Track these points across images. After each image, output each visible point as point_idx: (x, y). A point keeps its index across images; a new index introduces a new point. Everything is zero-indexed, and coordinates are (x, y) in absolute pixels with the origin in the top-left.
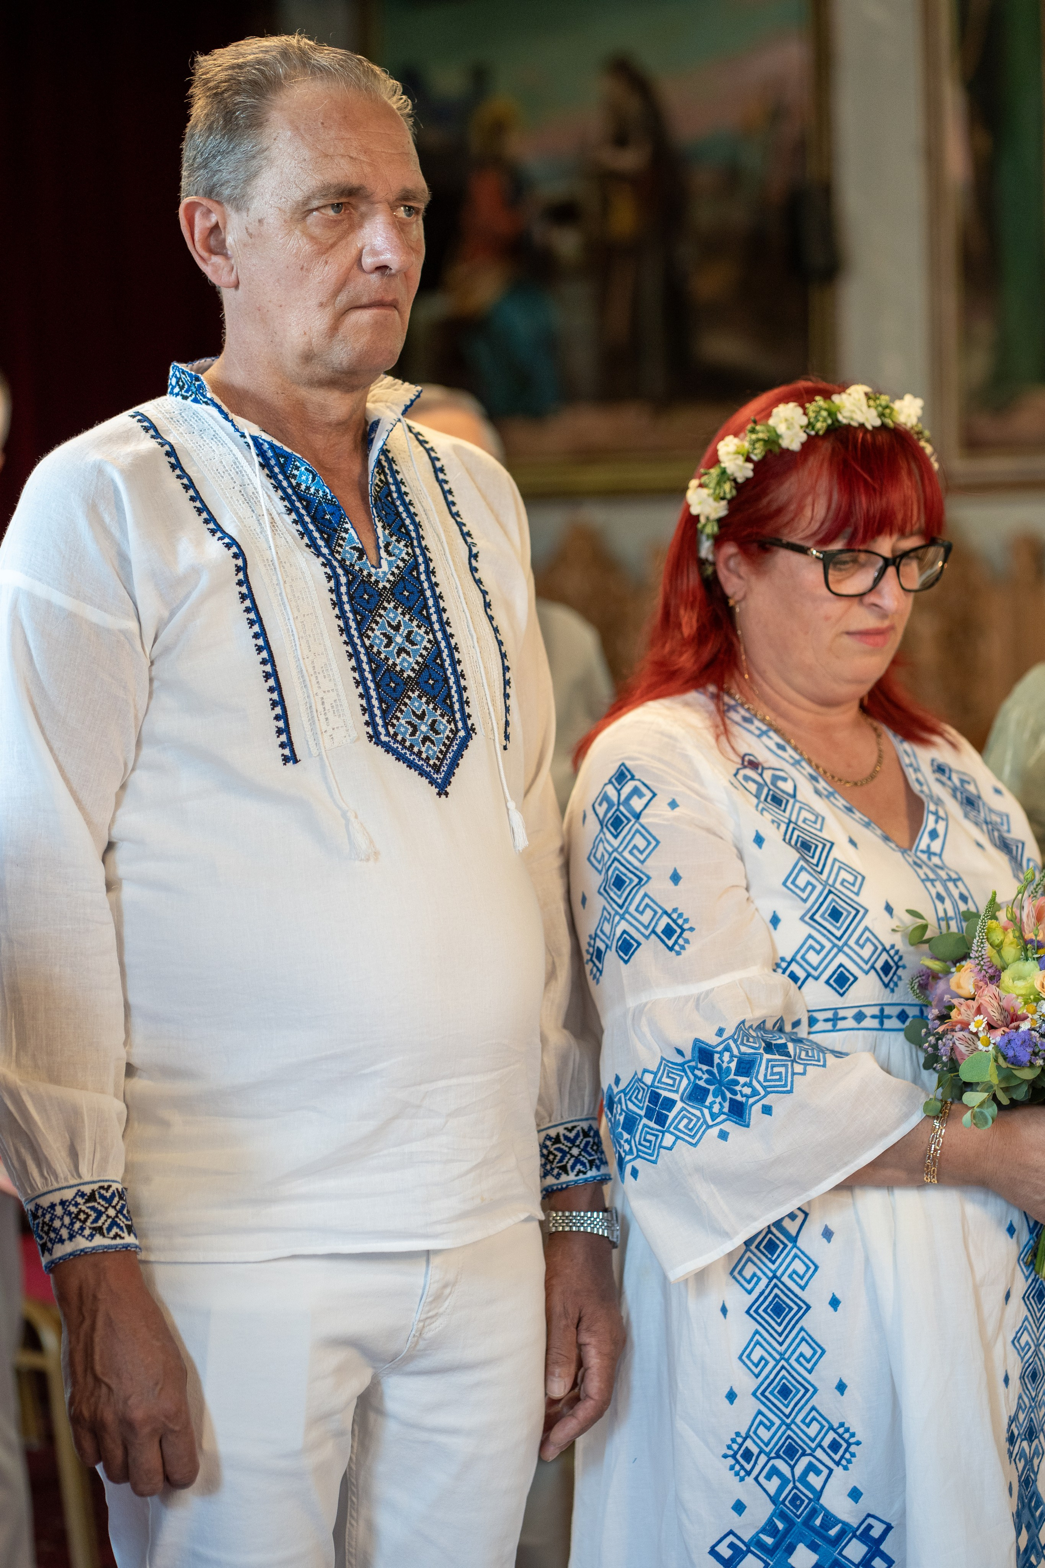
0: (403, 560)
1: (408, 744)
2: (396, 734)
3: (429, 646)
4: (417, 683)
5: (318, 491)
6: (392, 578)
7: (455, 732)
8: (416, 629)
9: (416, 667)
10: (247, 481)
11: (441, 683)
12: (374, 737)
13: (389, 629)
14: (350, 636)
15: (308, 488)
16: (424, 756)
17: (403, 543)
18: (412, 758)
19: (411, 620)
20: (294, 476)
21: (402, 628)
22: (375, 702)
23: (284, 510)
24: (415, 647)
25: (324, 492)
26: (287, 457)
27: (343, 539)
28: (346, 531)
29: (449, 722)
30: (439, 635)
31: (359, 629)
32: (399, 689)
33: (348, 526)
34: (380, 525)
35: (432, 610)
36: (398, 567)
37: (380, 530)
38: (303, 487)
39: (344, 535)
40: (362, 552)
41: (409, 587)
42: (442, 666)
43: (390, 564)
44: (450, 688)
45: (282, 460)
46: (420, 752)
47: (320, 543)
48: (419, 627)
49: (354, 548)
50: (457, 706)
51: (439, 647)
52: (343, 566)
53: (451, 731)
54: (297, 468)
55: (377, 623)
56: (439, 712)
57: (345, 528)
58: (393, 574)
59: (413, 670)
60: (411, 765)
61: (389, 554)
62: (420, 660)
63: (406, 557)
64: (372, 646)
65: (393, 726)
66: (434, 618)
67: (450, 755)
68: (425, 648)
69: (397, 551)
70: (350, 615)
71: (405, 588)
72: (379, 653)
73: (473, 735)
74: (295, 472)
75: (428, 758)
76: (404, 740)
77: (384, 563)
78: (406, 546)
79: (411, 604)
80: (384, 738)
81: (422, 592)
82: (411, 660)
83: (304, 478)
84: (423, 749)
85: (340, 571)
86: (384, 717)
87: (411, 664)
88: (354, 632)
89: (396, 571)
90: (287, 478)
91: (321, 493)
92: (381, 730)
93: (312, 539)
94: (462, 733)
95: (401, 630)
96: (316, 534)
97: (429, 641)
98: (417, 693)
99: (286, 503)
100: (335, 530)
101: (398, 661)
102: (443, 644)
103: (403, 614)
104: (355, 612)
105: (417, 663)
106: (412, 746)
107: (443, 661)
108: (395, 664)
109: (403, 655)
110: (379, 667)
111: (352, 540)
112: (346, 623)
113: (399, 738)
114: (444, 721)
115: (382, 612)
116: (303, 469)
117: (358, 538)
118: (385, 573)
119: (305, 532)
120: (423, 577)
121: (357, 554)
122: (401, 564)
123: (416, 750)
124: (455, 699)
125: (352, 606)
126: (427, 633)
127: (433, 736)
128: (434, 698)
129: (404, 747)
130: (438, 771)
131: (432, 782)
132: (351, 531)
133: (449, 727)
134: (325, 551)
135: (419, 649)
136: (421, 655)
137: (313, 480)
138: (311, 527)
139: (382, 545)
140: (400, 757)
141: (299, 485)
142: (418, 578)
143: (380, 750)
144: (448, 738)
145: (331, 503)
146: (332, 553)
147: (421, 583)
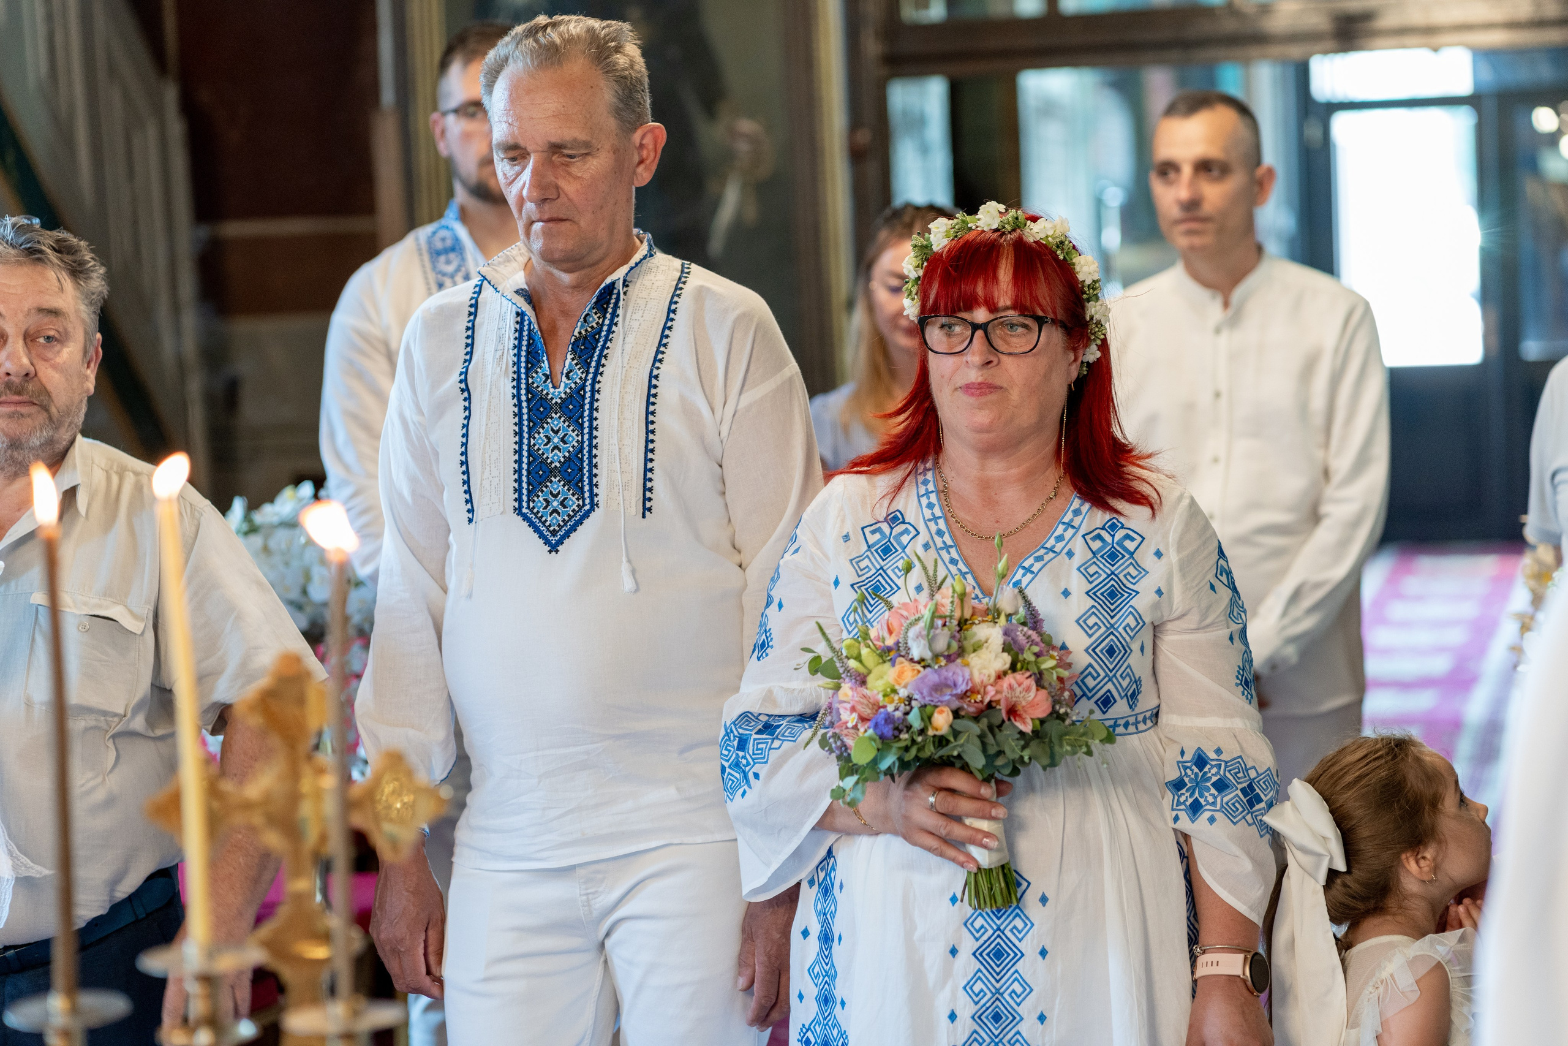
0: (576, 383)
1: (539, 515)
2: (534, 508)
3: (576, 445)
4: (559, 472)
6: (563, 396)
7: (581, 507)
8: (570, 432)
11: (577, 471)
12: (518, 511)
13: (550, 432)
14: (520, 438)
16: (548, 523)
17: (582, 370)
18: (539, 525)
19: (568, 426)
21: (560, 432)
22: (525, 485)
24: (566, 446)
27: (540, 367)
28: (543, 362)
29: (578, 499)
30: (586, 436)
31: (529, 433)
32: (545, 475)
33: (544, 359)
34: (570, 357)
36: (571, 388)
37: (568, 361)
39: (541, 364)
40: (549, 376)
41: (574, 402)
43: (566, 385)
44: (584, 475)
46: (546, 521)
47: (523, 371)
49: (546, 374)
50: (587, 488)
51: (582, 446)
52: (527, 388)
53: (578, 505)
55: (543, 428)
56: (571, 492)
57: (542, 360)
58: (565, 393)
59: (559, 462)
60: (536, 530)
61: (569, 378)
62: (567, 454)
63: (578, 381)
64: (534, 445)
65: (534, 501)
66: (587, 424)
67: (570, 523)
69: (574, 377)
70: (525, 422)
71: (571, 403)
72: (539, 449)
73: (596, 508)
75: (550, 525)
76: (538, 512)
77: (562, 385)
78: (583, 372)
79: (572, 414)
80: (524, 510)
81: (583, 405)
82: (560, 455)
84: (549, 519)
85: (523, 392)
86: (528, 496)
87: (559, 457)
89: (568, 391)
92: (524, 504)
93: (519, 368)
94: (586, 508)
96: (524, 364)
98: (558, 478)
99: (516, 342)
101: (551, 456)
103: (564, 422)
104: (530, 420)
105: (564, 457)
106: (542, 516)
107: (583, 455)
108: (547, 458)
110: (535, 459)
111: (544, 368)
112: (521, 428)
113: (535, 511)
114: (574, 499)
115: (549, 420)
117: (549, 368)
118: (560, 393)
119: (517, 362)
121: (544, 379)
122: (573, 386)
123: (543, 519)
124: (585, 483)
125: (529, 416)
127: (562, 510)
128: (570, 482)
129: (536, 517)
130: (555, 535)
131: (547, 542)
133: (577, 503)
134: (523, 376)
135: (568, 447)
136: (569, 451)
139: (565, 372)
140: (531, 525)
143: (520, 518)
144: (573, 510)
147: (584, 399)
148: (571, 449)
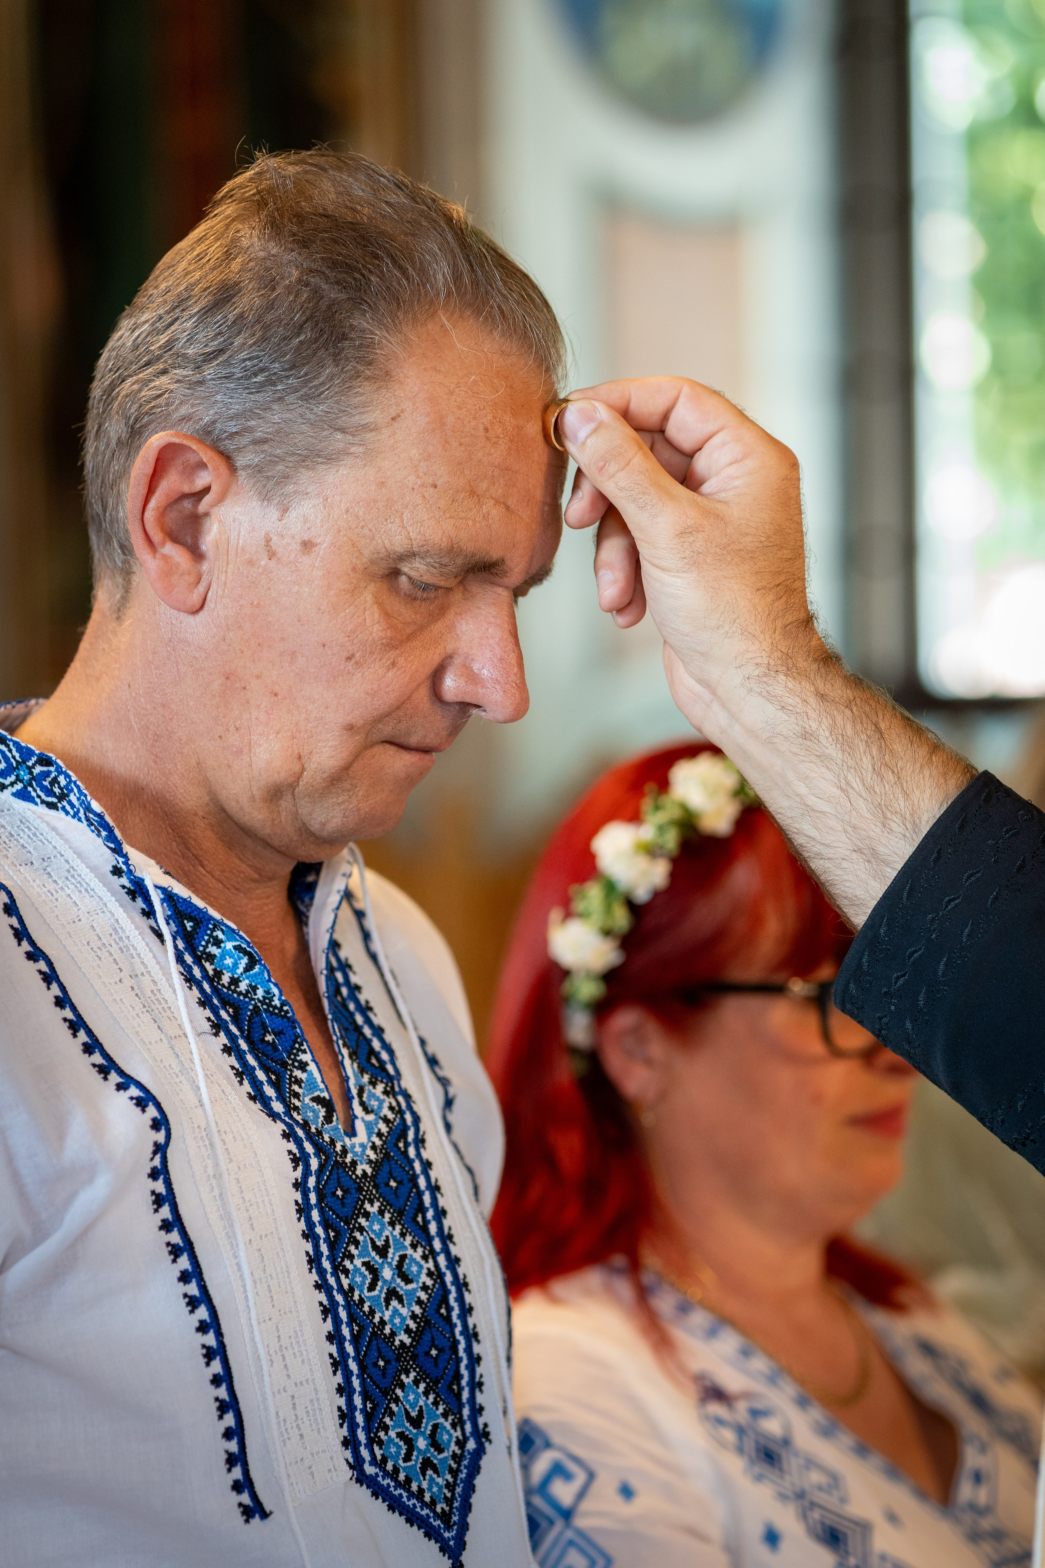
0: (386, 1120)
1: (402, 1477)
2: (384, 1460)
3: (429, 1282)
4: (414, 1357)
5: (254, 989)
6: (373, 1155)
7: (461, 1444)
8: (410, 1251)
9: (413, 1325)
10: (140, 969)
11: (448, 1352)
12: (355, 1469)
13: (373, 1254)
14: (322, 1272)
15: (235, 981)
16: (427, 1498)
17: (380, 1087)
18: (410, 1503)
19: (403, 1235)
20: (211, 958)
21: (391, 1250)
22: (358, 1400)
23: (207, 1026)
24: (410, 1287)
25: (267, 992)
26: (201, 919)
27: (299, 1082)
28: (303, 1066)
29: (454, 1425)
30: (442, 1260)
31: (332, 1258)
32: (390, 1372)
33: (306, 1057)
34: (345, 1052)
35: (430, 1214)
36: (380, 1135)
37: (347, 1062)
38: (226, 979)
39: (298, 1073)
40: (327, 1104)
41: (396, 1171)
42: (448, 1319)
43: (369, 1126)
44: (459, 1360)
45: (189, 925)
46: (421, 1491)
47: (269, 1091)
48: (414, 1246)
49: (317, 1100)
50: (465, 1395)
51: (443, 1284)
52: (310, 1137)
53: (457, 1442)
54: (218, 943)
55: (357, 1243)
56: (441, 1409)
57: (300, 1062)
58: (374, 1147)
59: (408, 1331)
60: (412, 1518)
61: (367, 1110)
62: (417, 1310)
63: (391, 1116)
64: (351, 1289)
65: (381, 1443)
66: (433, 1228)
67: (459, 1490)
68: (425, 1288)
69: (374, 1104)
70: (319, 1230)
71: (391, 1176)
72: (362, 1301)
73: (487, 1444)
74: (213, 950)
75: (433, 1502)
76: (396, 1470)
77: (360, 1126)
78: (386, 1093)
79: (400, 1203)
80: (370, 1470)
81: (414, 1178)
82: (404, 1311)
83: (229, 961)
84: (425, 1485)
85: (309, 1148)
86: (368, 1429)
87: (403, 1319)
88: (326, 1265)
89: (378, 1142)
90: (198, 960)
91: (260, 993)
92: (365, 1453)
93: (256, 1084)
94: (471, 1445)
95: (390, 1255)
96: (261, 1075)
97: (430, 1274)
98: (412, 1376)
99: (208, 1013)
100: (284, 1064)
101: (387, 1316)
102: (449, 1278)
103: (392, 1224)
104: (326, 1224)
105: (414, 1317)
106: (408, 1480)
107: (449, 1309)
108: (383, 1322)
109: (394, 1303)
110: (362, 1328)
111: (313, 1086)
112: (316, 1247)
113: (389, 1467)
114: (448, 1425)
115: (362, 1221)
116: (229, 945)
117: (323, 1082)
118: (362, 1146)
119: (243, 1073)
120: (412, 1152)
121: (322, 1112)
122: (384, 1129)
123: (414, 1487)
124: (464, 1382)
125: (322, 1212)
126: (425, 1257)
127: (437, 1458)
128: (436, 1382)
129: (398, 1484)
130: (449, 1528)
131: (442, 1547)
132: (312, 1067)
133: (454, 1435)
134: (278, 1107)
135: (415, 1290)
136: (419, 1302)
137: (249, 968)
138: (251, 1060)
139: (354, 1091)
140: (395, 1505)
141: (218, 974)
142: (405, 1153)
143: (365, 1492)
145: (279, 1013)
146: (289, 1109)
147: (410, 1162)
148: (423, 1296)
